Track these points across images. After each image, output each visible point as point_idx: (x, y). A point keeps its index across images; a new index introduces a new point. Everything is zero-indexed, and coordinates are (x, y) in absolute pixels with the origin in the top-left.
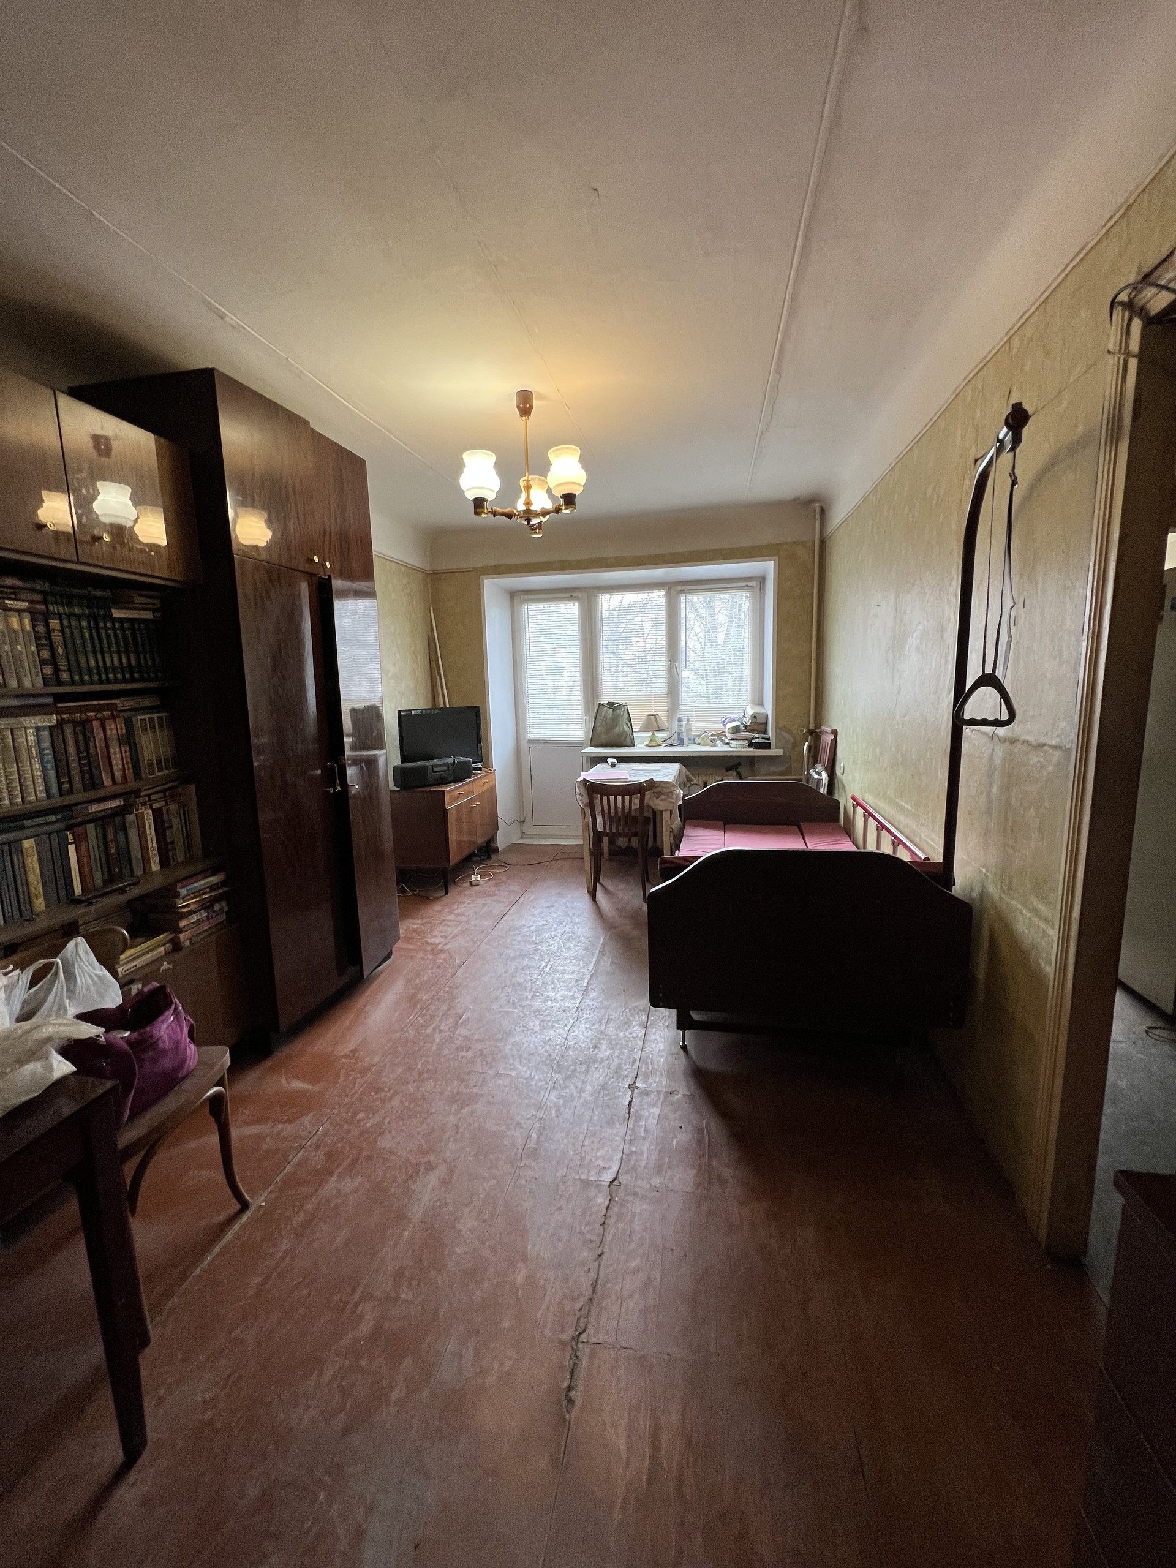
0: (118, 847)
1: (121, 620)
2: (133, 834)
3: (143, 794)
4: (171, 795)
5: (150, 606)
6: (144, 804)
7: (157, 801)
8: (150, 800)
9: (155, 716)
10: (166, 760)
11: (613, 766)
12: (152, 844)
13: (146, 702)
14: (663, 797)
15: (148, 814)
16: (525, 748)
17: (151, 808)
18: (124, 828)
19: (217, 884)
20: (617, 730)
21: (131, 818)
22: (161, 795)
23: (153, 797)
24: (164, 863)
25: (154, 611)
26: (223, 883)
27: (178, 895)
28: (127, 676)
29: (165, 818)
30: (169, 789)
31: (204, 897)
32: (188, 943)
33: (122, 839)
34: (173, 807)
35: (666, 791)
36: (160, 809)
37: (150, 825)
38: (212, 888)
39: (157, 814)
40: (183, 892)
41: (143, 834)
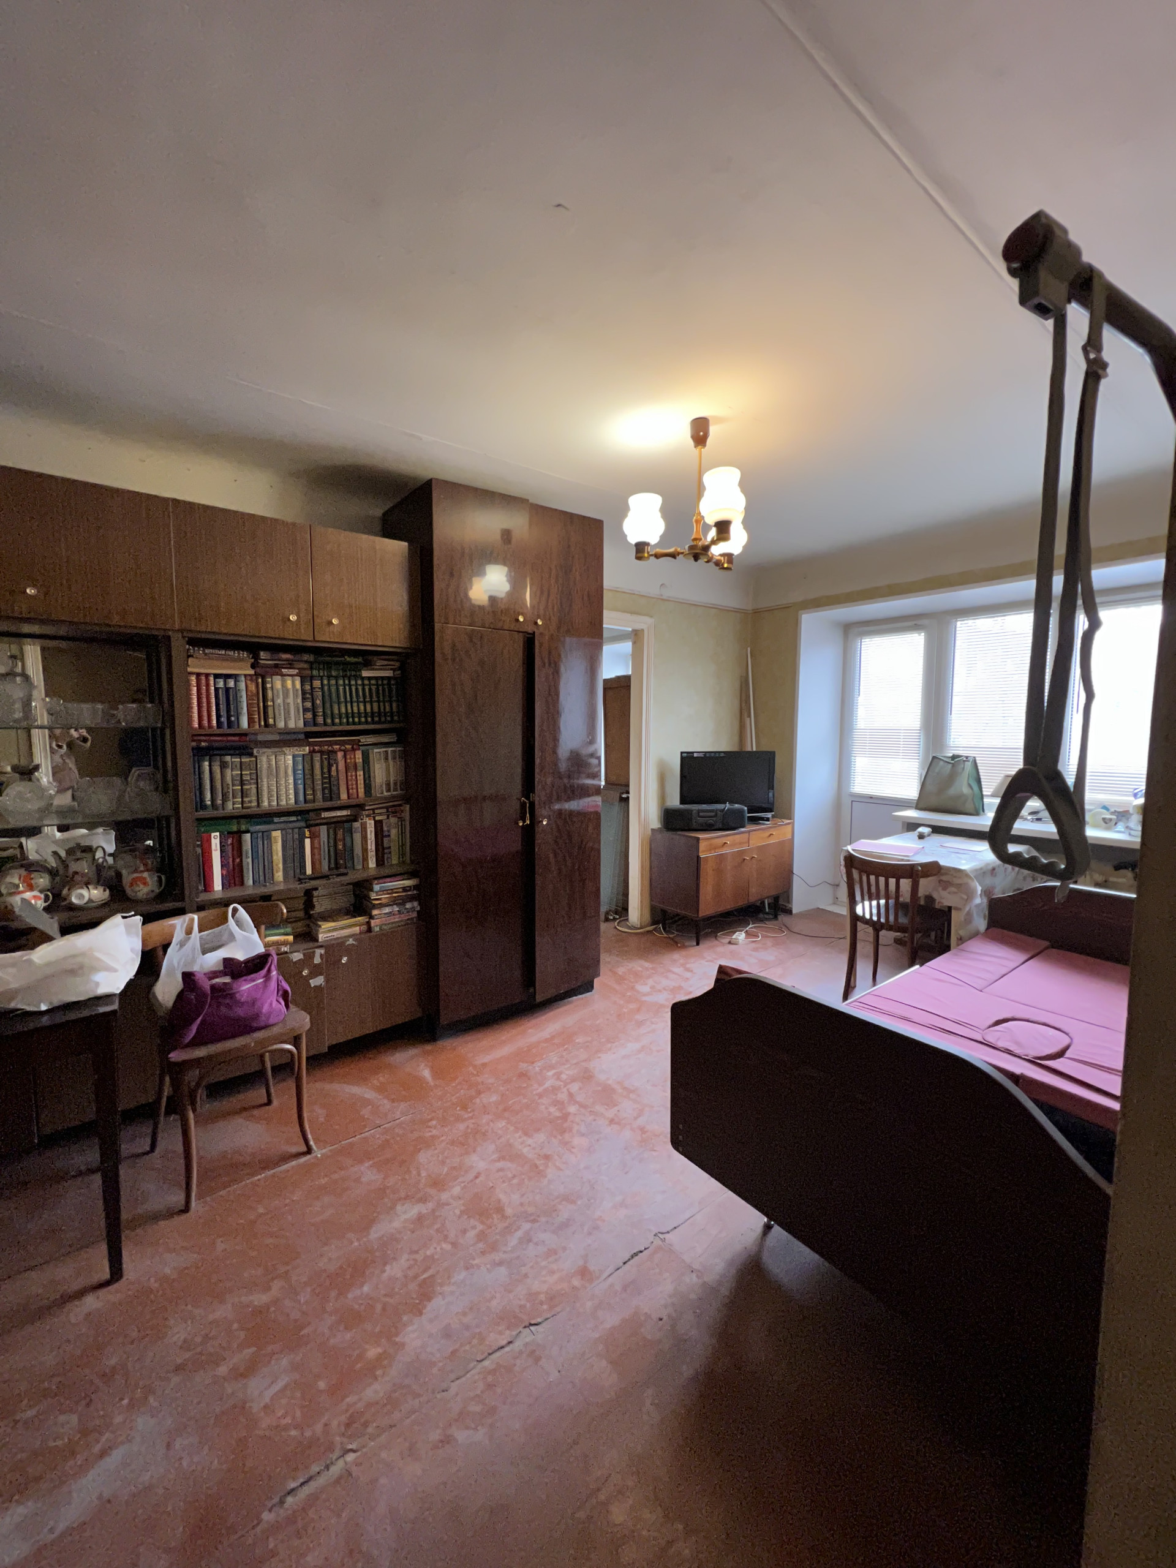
0: (344, 845)
1: (369, 678)
2: (357, 837)
3: (367, 808)
4: (392, 811)
5: (390, 667)
6: (368, 816)
7: (380, 814)
8: (374, 813)
9: (390, 749)
10: (395, 784)
11: (921, 837)
12: (371, 846)
13: (385, 739)
15: (370, 824)
16: (846, 801)
17: (374, 819)
18: (351, 831)
19: (410, 887)
20: (952, 791)
21: (356, 825)
22: (385, 810)
23: (376, 811)
24: (380, 862)
26: (415, 887)
27: (372, 890)
28: (369, 719)
29: (385, 829)
30: (394, 806)
31: (394, 895)
32: (377, 929)
33: (348, 839)
34: (393, 820)
36: (381, 822)
37: (371, 832)
38: (405, 889)
39: (378, 825)
40: (376, 887)
41: (364, 838)
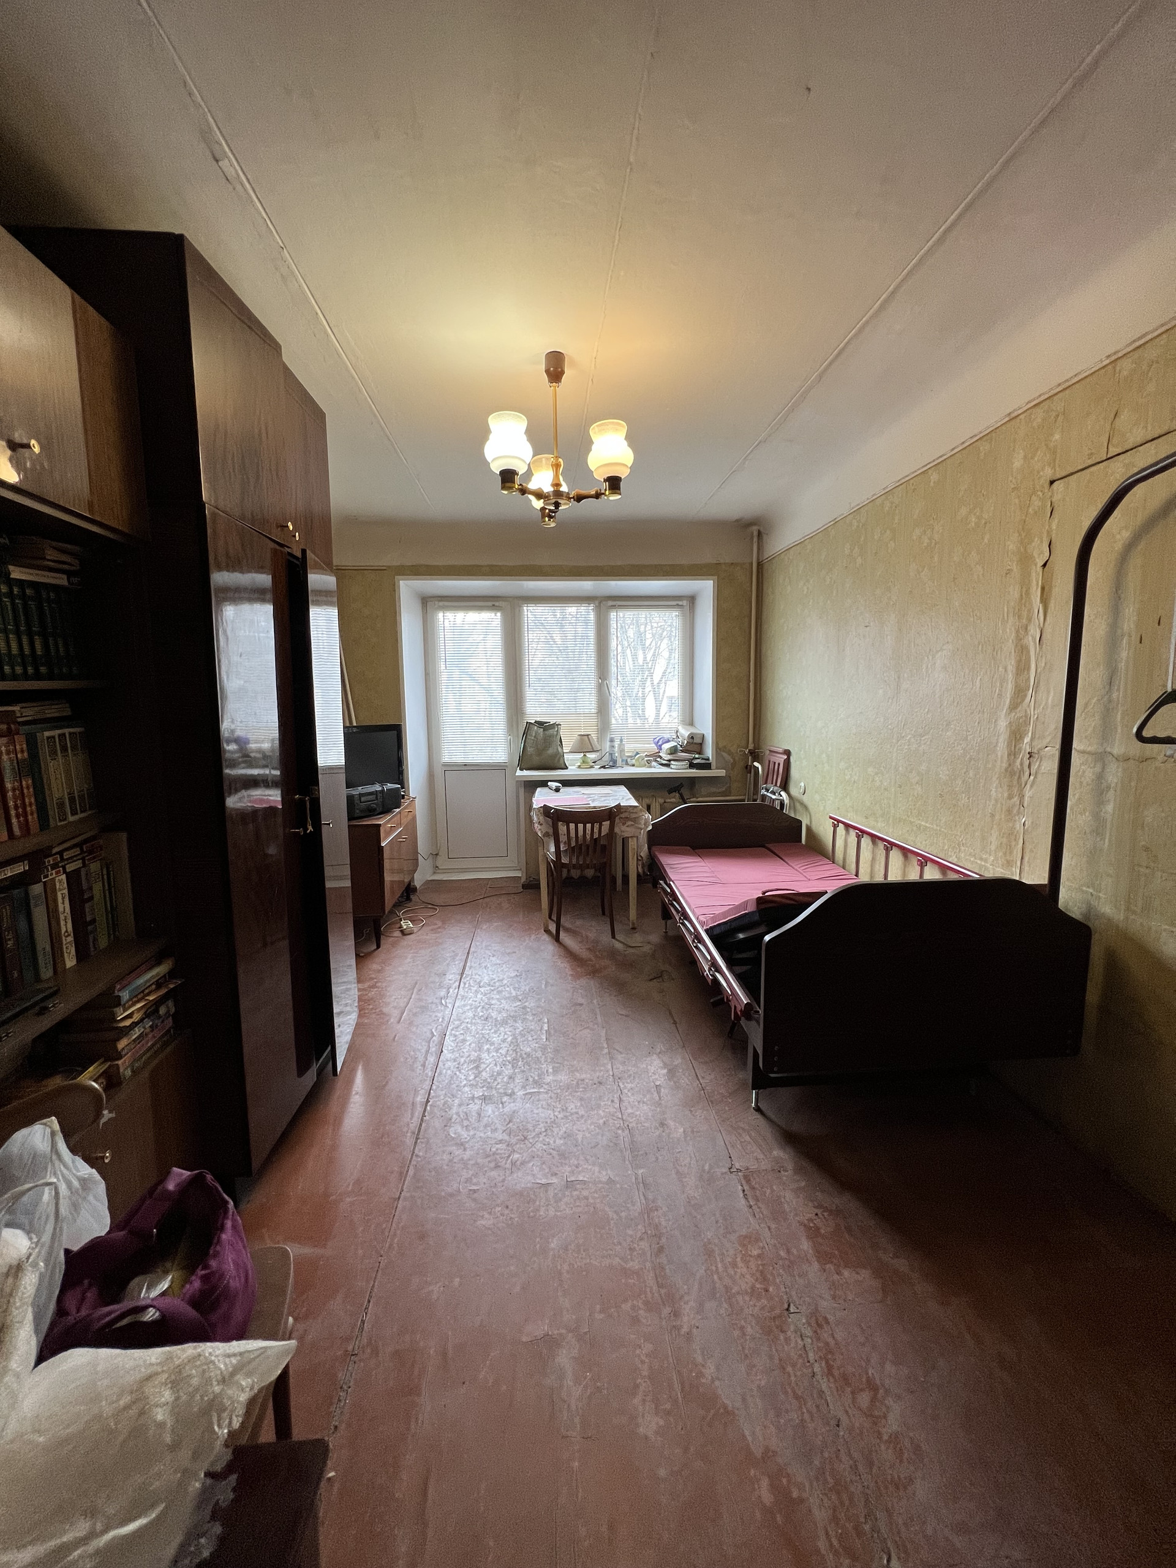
0: (17, 937)
1: (21, 583)
2: (39, 915)
3: (55, 850)
4: (88, 849)
5: (66, 567)
6: (54, 866)
7: (71, 859)
8: (62, 859)
9: (66, 731)
10: (82, 797)
11: (557, 790)
12: (66, 926)
13: (52, 711)
14: (630, 823)
15: (60, 881)
16: (438, 771)
17: (65, 872)
18: (27, 906)
19: (164, 976)
20: (550, 751)
21: (37, 889)
22: (77, 851)
23: (66, 855)
24: (82, 955)
25: (69, 574)
26: (171, 975)
27: (117, 1002)
28: (30, 670)
29: (85, 886)
30: (86, 841)
31: (151, 998)
32: (129, 1073)
33: (23, 925)
34: (95, 867)
35: (633, 816)
36: (77, 871)
37: (63, 898)
38: (159, 985)
39: (73, 879)
40: (125, 995)
41: (53, 915)
